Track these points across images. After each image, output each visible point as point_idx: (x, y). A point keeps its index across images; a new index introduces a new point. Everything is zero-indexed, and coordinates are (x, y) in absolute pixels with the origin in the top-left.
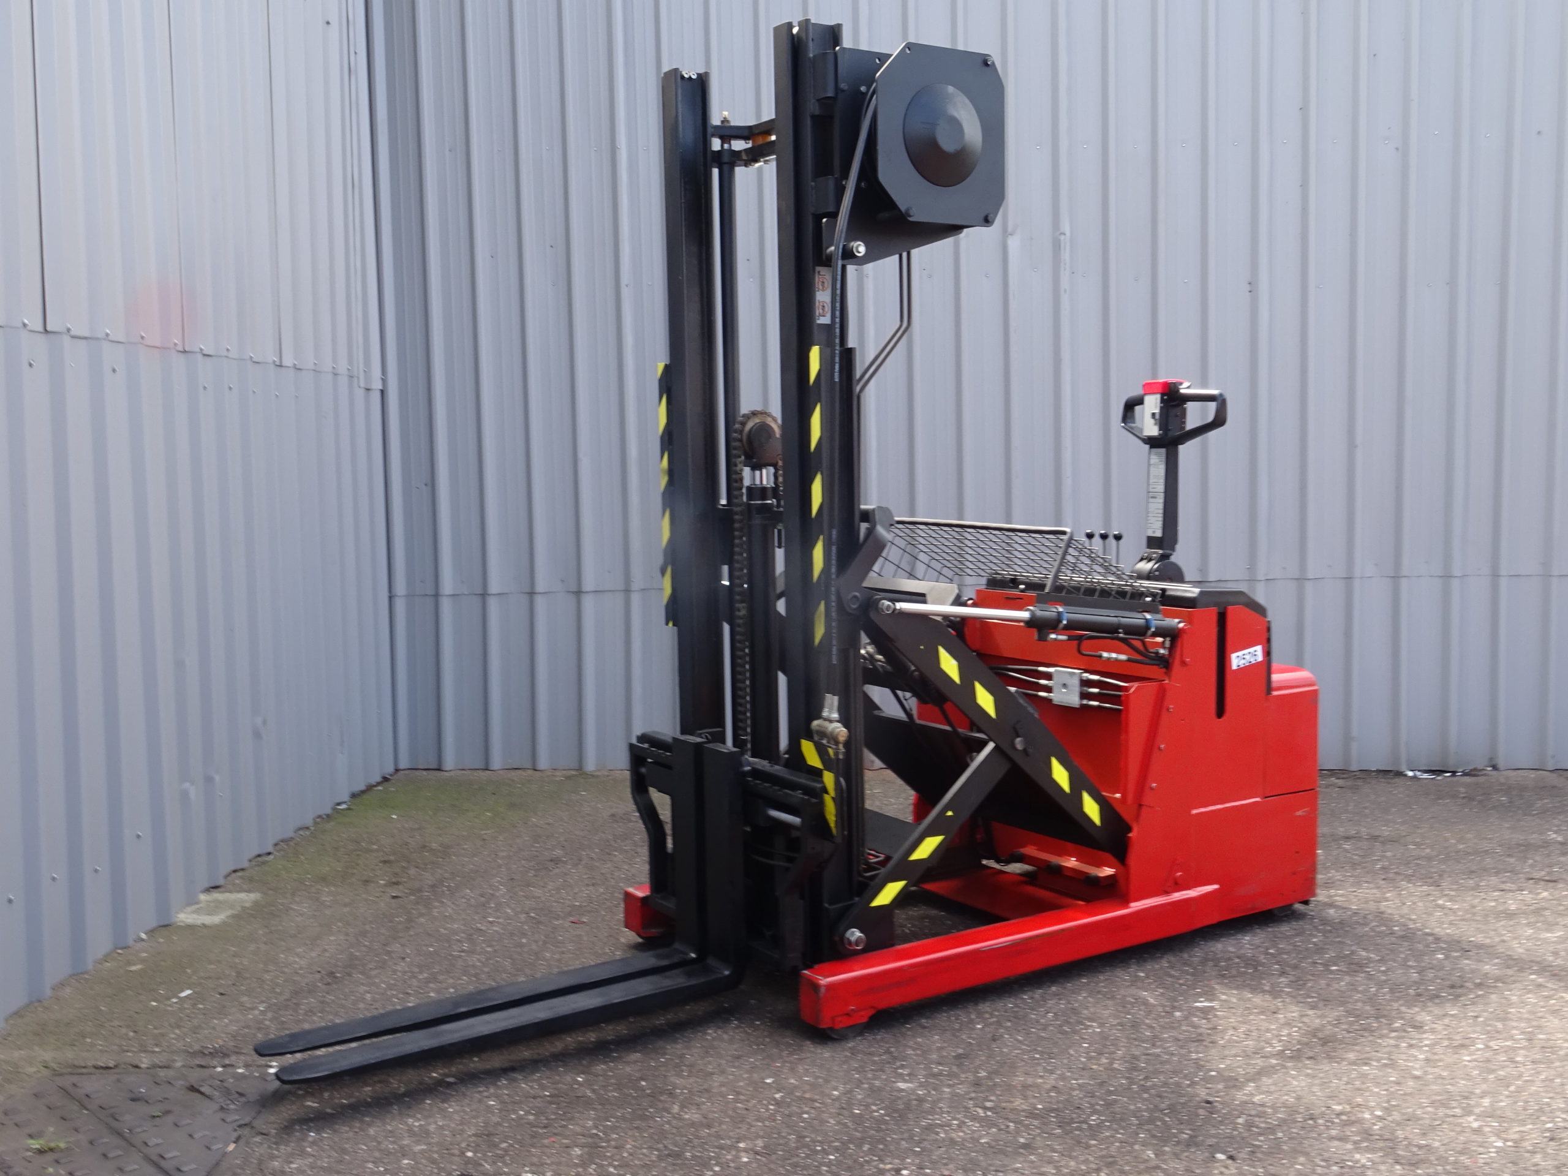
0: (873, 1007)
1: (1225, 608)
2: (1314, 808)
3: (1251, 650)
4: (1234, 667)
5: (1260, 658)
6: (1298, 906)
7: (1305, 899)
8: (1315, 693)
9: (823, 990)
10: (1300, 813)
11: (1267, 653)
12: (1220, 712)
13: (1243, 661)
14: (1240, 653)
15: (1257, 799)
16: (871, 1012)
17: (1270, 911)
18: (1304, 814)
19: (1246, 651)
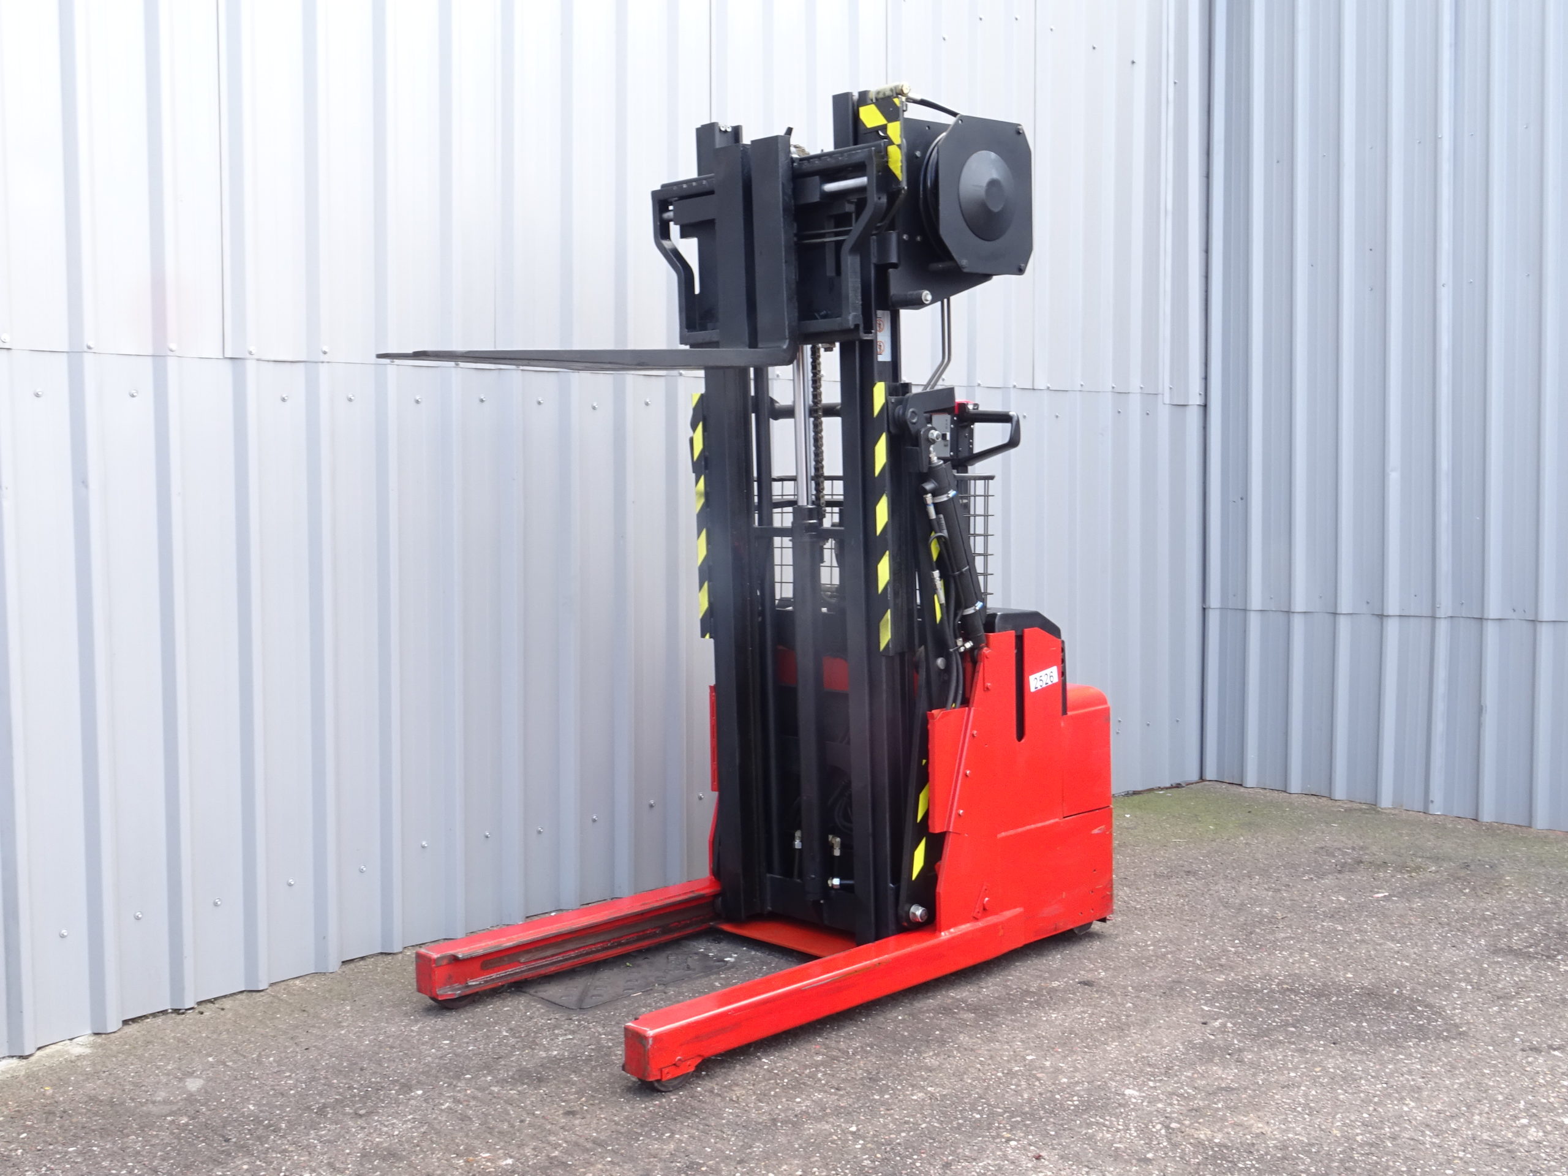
0: (700, 1056)
1: (1023, 632)
2: (1109, 825)
3: (1048, 671)
4: (1033, 689)
5: (1056, 679)
6: (1097, 926)
7: (1103, 917)
8: (1107, 711)
9: (650, 1041)
10: (1096, 831)
11: (1063, 674)
12: (1021, 735)
13: (1041, 683)
14: (1037, 675)
15: (1057, 820)
16: (699, 1060)
17: (1071, 930)
18: (1099, 832)
19: (1042, 673)
